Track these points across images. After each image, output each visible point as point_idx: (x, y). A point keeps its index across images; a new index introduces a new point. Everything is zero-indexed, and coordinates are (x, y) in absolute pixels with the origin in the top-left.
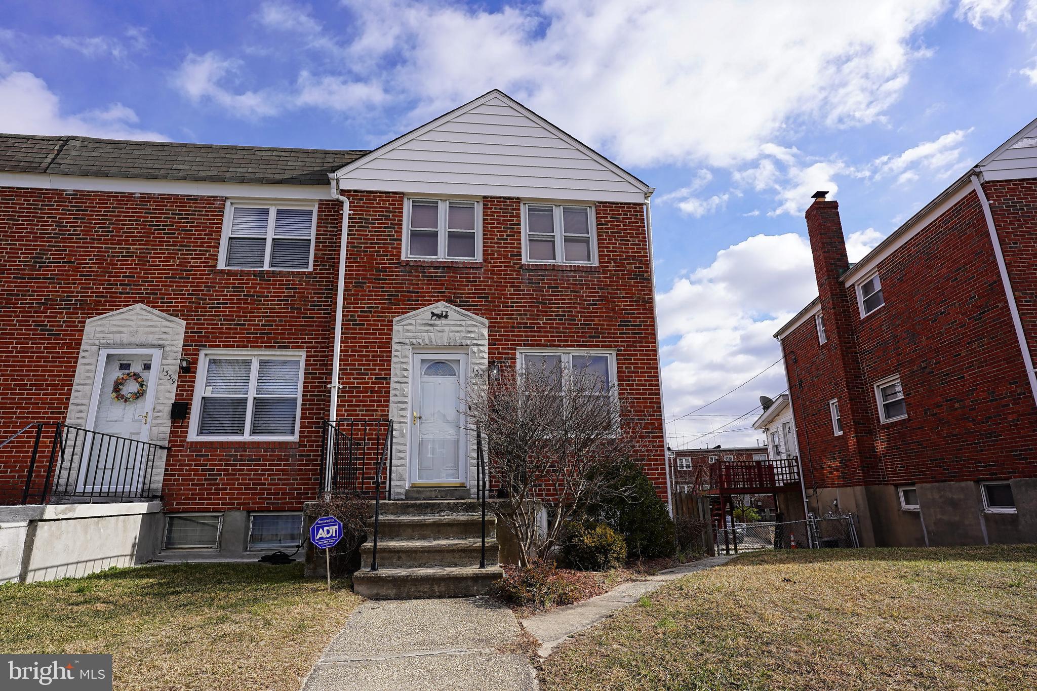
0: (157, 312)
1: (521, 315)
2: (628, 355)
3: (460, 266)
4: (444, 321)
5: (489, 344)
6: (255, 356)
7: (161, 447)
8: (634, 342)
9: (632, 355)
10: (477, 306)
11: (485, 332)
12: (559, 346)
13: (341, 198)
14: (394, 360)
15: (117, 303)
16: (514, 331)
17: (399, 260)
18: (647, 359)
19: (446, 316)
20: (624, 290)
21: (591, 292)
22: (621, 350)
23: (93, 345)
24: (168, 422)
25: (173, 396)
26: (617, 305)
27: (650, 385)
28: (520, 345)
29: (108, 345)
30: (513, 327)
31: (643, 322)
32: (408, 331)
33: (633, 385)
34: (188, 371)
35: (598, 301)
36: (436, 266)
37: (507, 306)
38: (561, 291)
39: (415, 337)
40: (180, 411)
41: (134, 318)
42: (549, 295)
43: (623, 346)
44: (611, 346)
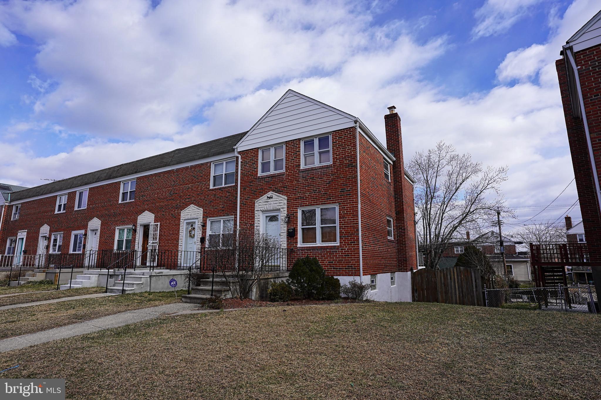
0: (196, 207)
1: (299, 193)
2: (344, 206)
3: (277, 175)
4: (271, 200)
5: (287, 207)
6: (222, 219)
7: (199, 252)
8: (346, 199)
9: (345, 206)
10: (283, 191)
11: (286, 202)
12: (314, 205)
13: (238, 155)
14: (255, 217)
15: (187, 205)
16: (296, 201)
17: (256, 176)
18: (353, 207)
19: (272, 198)
20: (343, 174)
21: (328, 178)
22: (340, 204)
23: (183, 219)
24: (200, 244)
25: (201, 235)
26: (339, 182)
27: (353, 220)
28: (298, 206)
29: (186, 220)
30: (296, 199)
31: (351, 188)
32: (260, 205)
33: (345, 220)
34: (204, 226)
35: (331, 181)
36: (268, 177)
37: (294, 190)
38: (315, 179)
39: (262, 207)
40: (203, 240)
41: (191, 209)
42: (310, 182)
43: (342, 202)
44: (336, 202)
